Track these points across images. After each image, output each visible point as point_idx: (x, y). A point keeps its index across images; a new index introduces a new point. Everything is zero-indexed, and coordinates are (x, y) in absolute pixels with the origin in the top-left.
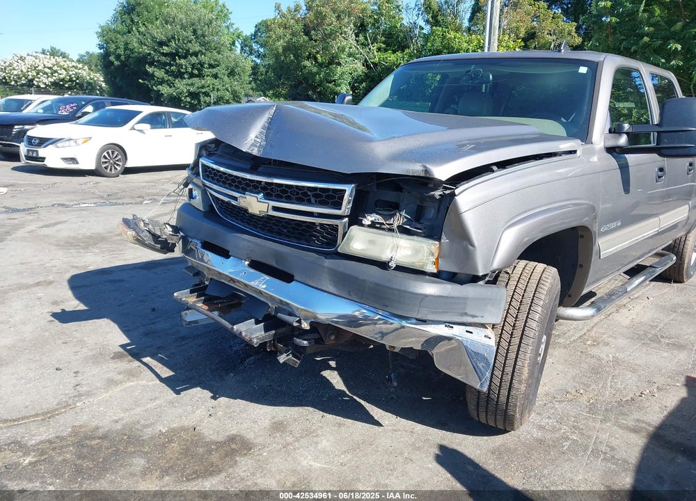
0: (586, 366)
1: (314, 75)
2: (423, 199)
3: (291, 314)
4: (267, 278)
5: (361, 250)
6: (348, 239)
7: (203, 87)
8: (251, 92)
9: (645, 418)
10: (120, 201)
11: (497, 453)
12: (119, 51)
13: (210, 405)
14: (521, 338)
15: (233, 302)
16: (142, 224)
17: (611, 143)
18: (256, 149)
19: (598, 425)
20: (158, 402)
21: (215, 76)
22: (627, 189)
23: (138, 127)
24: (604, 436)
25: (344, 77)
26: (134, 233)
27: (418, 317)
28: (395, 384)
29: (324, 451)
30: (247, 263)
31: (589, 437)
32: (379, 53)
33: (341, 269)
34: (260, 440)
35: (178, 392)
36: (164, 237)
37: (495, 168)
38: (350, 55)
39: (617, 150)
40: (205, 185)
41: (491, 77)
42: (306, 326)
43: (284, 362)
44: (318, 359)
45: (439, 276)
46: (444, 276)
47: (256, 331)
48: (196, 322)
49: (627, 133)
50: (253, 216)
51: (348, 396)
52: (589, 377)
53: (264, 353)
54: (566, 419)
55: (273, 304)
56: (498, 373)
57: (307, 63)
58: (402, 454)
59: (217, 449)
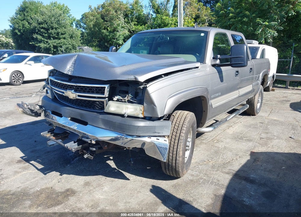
0: (213, 150)
1: (107, 36)
2: (136, 89)
3: (87, 138)
4: (77, 124)
5: (115, 110)
6: (108, 106)
7: (59, 44)
8: (81, 45)
9: (233, 169)
10: (21, 96)
11: (174, 186)
12: (20, 28)
13: (59, 178)
14: (179, 140)
15: (66, 135)
16: (26, 106)
17: (213, 63)
18: (70, 72)
19: (214, 173)
20: (36, 179)
21: (64, 38)
22: (222, 80)
23: (28, 63)
24: (216, 176)
25: (120, 37)
26: (22, 109)
27: (136, 135)
28: (133, 163)
29: (105, 192)
30: (69, 119)
31: (210, 177)
32: (135, 26)
33: (106, 119)
34: (79, 190)
35: (45, 174)
36: (36, 110)
37: (163, 76)
38: (122, 27)
39: (216, 65)
40: (52, 88)
41: (168, 38)
42: (94, 142)
43: (87, 158)
44: (105, 156)
45: (145, 118)
46: (147, 118)
47: (74, 146)
48: (53, 145)
49: (220, 59)
50: (71, 99)
51: (117, 170)
52: (214, 155)
53: (78, 155)
54: (202, 171)
55: (80, 135)
56: (171, 154)
57: (105, 31)
58: (136, 190)
59: (61, 195)
